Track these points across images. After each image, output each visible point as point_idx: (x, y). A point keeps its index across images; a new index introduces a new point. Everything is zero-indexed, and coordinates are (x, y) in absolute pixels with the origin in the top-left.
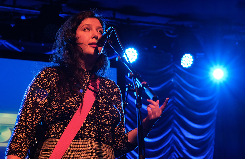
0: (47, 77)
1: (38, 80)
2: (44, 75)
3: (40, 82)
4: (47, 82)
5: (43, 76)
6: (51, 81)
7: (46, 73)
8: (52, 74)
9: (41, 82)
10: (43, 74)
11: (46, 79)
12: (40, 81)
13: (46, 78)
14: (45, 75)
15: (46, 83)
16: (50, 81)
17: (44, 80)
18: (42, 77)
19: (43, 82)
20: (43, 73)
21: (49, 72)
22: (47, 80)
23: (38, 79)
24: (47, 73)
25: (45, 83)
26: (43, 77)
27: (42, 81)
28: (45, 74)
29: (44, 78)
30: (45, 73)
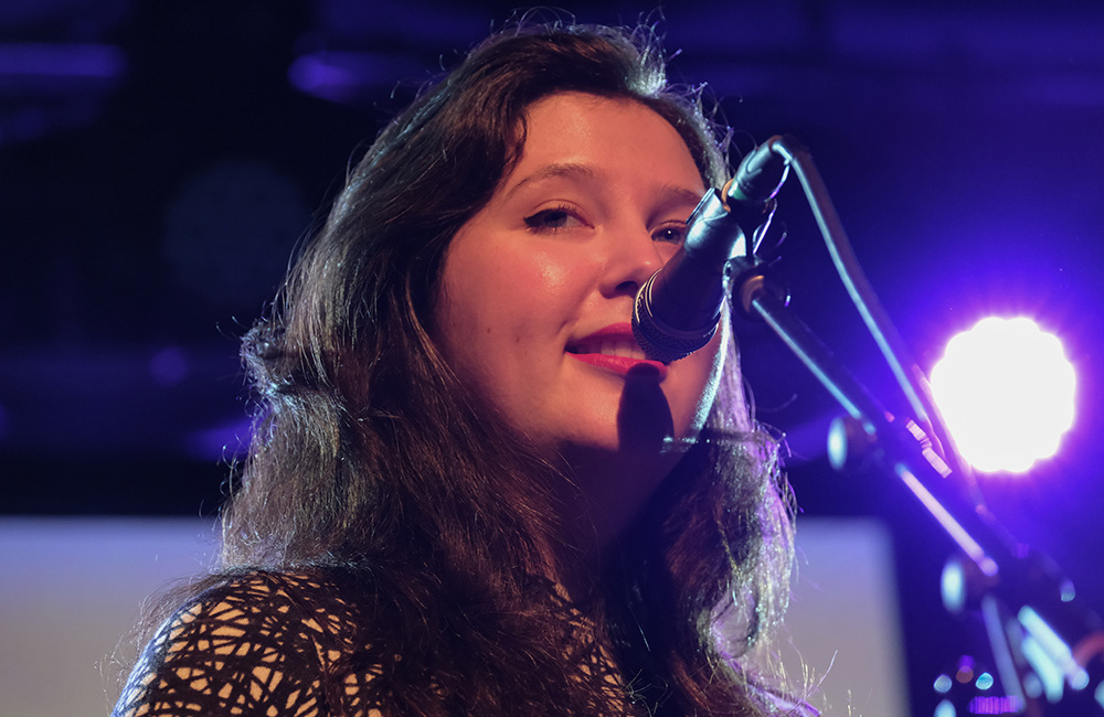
0: (279, 650)
1: (199, 685)
2: (239, 633)
3: (215, 698)
4: (285, 689)
5: (238, 642)
6: (317, 674)
7: (260, 618)
8: (312, 624)
9: (232, 701)
10: (231, 623)
11: (274, 667)
12: (216, 686)
13: (272, 659)
14: (252, 635)
15: (278, 697)
16: (316, 684)
17: (258, 681)
18: (228, 650)
19: (249, 698)
20: (224, 617)
21: (284, 609)
22: (278, 677)
23: (192, 679)
24: (266, 612)
25: (267, 706)
26: (244, 650)
27: (241, 688)
28: (245, 622)
29: (255, 659)
30: (248, 614)
